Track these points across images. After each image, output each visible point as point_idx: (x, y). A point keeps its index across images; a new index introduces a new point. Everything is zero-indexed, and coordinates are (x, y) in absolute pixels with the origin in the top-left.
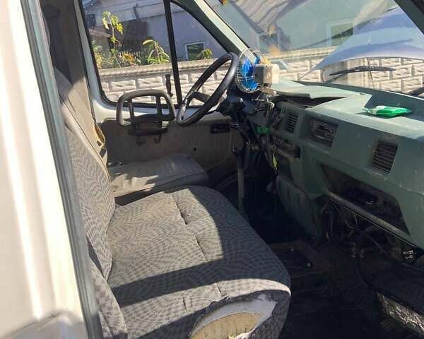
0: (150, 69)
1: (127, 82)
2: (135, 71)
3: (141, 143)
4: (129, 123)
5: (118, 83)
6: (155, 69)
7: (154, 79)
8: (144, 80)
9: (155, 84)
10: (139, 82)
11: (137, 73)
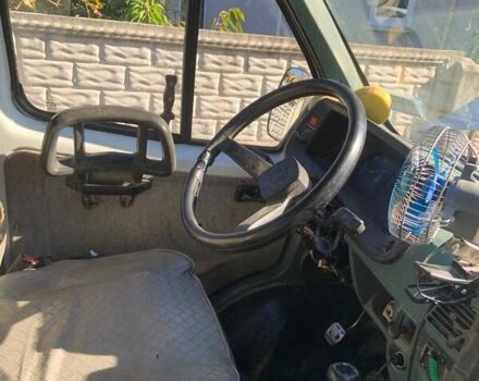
0: (132, 32)
1: (83, 47)
2: (102, 29)
3: (91, 204)
4: (69, 170)
5: (64, 45)
6: (141, 33)
7: (135, 50)
8: (115, 49)
9: (138, 60)
10: (107, 52)
11: (103, 33)
